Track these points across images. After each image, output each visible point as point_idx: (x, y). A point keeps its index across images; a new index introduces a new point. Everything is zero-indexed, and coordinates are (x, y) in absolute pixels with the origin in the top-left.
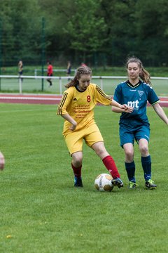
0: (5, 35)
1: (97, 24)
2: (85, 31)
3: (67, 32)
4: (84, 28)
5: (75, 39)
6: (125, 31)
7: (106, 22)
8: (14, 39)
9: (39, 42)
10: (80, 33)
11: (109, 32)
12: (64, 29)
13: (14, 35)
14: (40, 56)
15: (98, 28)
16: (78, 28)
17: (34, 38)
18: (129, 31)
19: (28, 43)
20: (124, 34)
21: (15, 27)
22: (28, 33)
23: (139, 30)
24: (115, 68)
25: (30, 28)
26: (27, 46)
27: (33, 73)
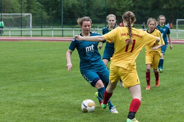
0: (83, 8)
1: (129, 3)
2: (123, 7)
3: (113, 7)
4: (122, 5)
5: (117, 11)
6: (143, 7)
7: (133, 2)
8: (87, 11)
9: (99, 12)
10: (120, 7)
11: (134, 7)
12: (112, 6)
13: (87, 8)
14: (100, 19)
15: (129, 5)
16: (119, 5)
17: (97, 10)
18: (145, 6)
19: (94, 13)
20: (142, 8)
21: (87, 4)
22: (94, 8)
23: (150, 6)
25: (95, 5)
26: (93, 14)
27: (97, 28)
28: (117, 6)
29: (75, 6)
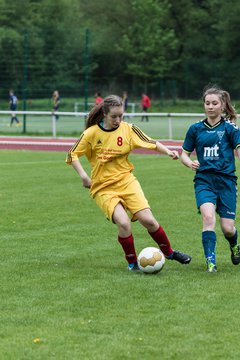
0: (33, 53)
1: (164, 38)
2: (146, 49)
3: (120, 49)
4: (145, 44)
5: (132, 60)
6: (204, 49)
7: (177, 36)
8: (46, 60)
9: (81, 64)
10: (139, 51)
11: (181, 50)
12: (117, 45)
13: (46, 54)
14: (82, 84)
15: (166, 44)
16: (137, 44)
17: (74, 58)
18: (210, 49)
19: (65, 65)
20: (203, 53)
22: (65, 52)
23: (224, 48)
24: (190, 102)
25: (68, 43)
26: (64, 69)
27: (72, 108)
28: (129, 46)
29: (13, 47)
